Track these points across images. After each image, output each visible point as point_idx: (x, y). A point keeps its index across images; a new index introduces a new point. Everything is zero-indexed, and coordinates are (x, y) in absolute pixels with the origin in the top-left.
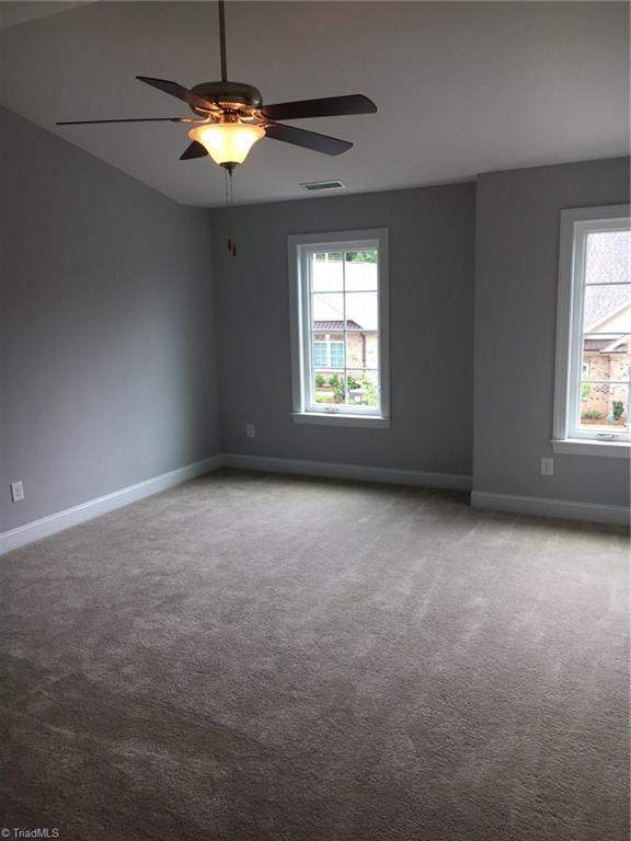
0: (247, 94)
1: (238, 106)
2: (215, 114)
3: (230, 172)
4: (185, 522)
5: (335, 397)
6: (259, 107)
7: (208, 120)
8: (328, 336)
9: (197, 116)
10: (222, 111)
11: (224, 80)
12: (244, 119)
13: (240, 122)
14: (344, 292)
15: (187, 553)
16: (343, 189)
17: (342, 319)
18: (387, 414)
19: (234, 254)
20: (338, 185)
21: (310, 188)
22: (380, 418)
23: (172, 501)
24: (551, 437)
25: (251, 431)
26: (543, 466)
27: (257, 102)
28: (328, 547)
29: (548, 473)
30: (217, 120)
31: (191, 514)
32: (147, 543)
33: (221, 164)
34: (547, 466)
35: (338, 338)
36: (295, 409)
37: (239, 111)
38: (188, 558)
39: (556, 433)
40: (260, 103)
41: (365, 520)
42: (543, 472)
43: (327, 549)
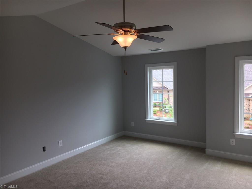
0: (131, 26)
1: (128, 29)
2: (121, 32)
3: (126, 49)
4: (111, 155)
5: (160, 110)
6: (135, 30)
7: (119, 34)
8: (158, 91)
9: (115, 33)
10: (123, 31)
11: (124, 22)
12: (130, 33)
13: (129, 34)
14: (162, 82)
15: (111, 166)
16: (162, 51)
17: (162, 86)
18: (176, 120)
19: (126, 75)
20: (161, 50)
21: (152, 51)
22: (174, 122)
23: (107, 147)
24: (234, 132)
25: (133, 124)
26: (231, 142)
27: (134, 28)
28: (157, 167)
29: (233, 144)
30: (122, 34)
31: (113, 152)
32: (98, 162)
33: (123, 47)
34: (233, 142)
35: (161, 92)
36: (146, 118)
37: (128, 31)
38: (111, 168)
39: (236, 131)
40: (136, 28)
41: (169, 157)
42: (231, 144)
43: (156, 168)
